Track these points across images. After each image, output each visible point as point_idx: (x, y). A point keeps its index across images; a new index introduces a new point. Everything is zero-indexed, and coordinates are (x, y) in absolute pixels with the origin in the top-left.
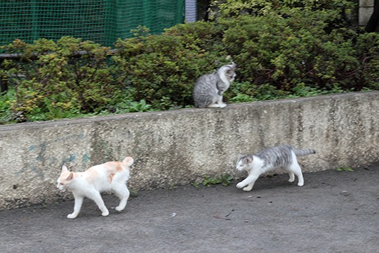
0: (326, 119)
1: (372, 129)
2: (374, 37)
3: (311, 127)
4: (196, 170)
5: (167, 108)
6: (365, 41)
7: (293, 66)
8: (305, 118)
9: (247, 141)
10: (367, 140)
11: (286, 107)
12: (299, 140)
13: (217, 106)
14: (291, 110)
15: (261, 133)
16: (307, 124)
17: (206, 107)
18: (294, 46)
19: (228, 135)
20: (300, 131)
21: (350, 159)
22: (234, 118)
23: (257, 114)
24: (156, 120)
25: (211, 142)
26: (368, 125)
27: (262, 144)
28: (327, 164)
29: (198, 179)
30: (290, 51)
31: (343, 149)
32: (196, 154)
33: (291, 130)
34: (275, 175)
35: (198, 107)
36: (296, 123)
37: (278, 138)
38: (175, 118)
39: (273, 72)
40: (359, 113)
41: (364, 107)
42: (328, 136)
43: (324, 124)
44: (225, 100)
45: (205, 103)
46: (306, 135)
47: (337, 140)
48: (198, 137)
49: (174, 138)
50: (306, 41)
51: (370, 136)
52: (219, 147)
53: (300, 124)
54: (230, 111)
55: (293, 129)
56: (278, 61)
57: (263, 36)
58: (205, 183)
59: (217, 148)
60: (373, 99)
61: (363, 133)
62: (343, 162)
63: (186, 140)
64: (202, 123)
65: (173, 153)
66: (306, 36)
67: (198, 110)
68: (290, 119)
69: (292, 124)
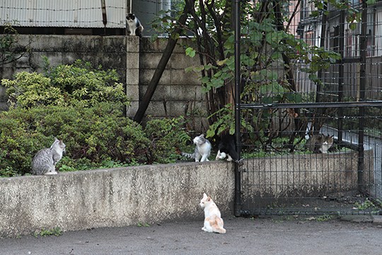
0: (129, 185)
1: (163, 194)
2: (159, 123)
3: (119, 191)
4: (34, 224)
5: (11, 175)
6: (152, 126)
7: (102, 144)
8: (114, 184)
9: (72, 201)
10: (159, 202)
11: (101, 175)
12: (110, 201)
13: (51, 173)
14: (104, 177)
15: (83, 195)
16: (115, 189)
17: (43, 174)
18: (102, 129)
19: (59, 196)
20: (110, 194)
21: (147, 216)
22: (64, 183)
23: (79, 180)
24: (7, 183)
25: (46, 202)
26: (160, 191)
27: (83, 204)
28: (130, 221)
29: (37, 231)
30: (100, 132)
31: (141, 209)
32: (35, 211)
33: (104, 193)
34: (93, 229)
35: (36, 174)
36: (108, 188)
37: (95, 200)
38: (21, 182)
39: (88, 149)
40: (153, 181)
41: (157, 176)
42: (131, 199)
43: (128, 189)
44: (57, 169)
45: (42, 171)
46: (115, 198)
47: (137, 202)
48: (37, 197)
49: (20, 198)
50: (110, 125)
51: (161, 199)
52: (53, 206)
53: (111, 189)
54: (61, 177)
55: (106, 193)
56: (91, 140)
57: (77, 121)
58: (42, 234)
59: (51, 206)
60: (163, 170)
61: (156, 197)
62: (142, 219)
63: (28, 199)
64: (40, 187)
65: (19, 210)
66: (110, 121)
67: (37, 176)
68: (104, 185)
69: (105, 189)
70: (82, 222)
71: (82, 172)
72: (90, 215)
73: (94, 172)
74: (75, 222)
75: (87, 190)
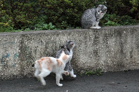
4: (81, 66)
5: (65, 28)
9: (112, 49)
13: (95, 28)
15: (122, 45)
17: (89, 28)
19: (101, 46)
22: (106, 35)
23: (119, 33)
24: (58, 35)
25: (91, 49)
27: (122, 51)
29: (82, 71)
32: (81, 56)
34: (129, 70)
35: (84, 28)
37: (132, 48)
38: (69, 34)
39: (131, 8)
44: (100, 25)
48: (83, 46)
52: (96, 53)
54: (103, 31)
58: (86, 73)
59: (94, 53)
64: (85, 38)
67: (83, 30)
70: (121, 65)
71: (122, 27)
72: (127, 60)
73: (132, 27)
74: (114, 65)
75: (126, 41)
